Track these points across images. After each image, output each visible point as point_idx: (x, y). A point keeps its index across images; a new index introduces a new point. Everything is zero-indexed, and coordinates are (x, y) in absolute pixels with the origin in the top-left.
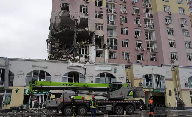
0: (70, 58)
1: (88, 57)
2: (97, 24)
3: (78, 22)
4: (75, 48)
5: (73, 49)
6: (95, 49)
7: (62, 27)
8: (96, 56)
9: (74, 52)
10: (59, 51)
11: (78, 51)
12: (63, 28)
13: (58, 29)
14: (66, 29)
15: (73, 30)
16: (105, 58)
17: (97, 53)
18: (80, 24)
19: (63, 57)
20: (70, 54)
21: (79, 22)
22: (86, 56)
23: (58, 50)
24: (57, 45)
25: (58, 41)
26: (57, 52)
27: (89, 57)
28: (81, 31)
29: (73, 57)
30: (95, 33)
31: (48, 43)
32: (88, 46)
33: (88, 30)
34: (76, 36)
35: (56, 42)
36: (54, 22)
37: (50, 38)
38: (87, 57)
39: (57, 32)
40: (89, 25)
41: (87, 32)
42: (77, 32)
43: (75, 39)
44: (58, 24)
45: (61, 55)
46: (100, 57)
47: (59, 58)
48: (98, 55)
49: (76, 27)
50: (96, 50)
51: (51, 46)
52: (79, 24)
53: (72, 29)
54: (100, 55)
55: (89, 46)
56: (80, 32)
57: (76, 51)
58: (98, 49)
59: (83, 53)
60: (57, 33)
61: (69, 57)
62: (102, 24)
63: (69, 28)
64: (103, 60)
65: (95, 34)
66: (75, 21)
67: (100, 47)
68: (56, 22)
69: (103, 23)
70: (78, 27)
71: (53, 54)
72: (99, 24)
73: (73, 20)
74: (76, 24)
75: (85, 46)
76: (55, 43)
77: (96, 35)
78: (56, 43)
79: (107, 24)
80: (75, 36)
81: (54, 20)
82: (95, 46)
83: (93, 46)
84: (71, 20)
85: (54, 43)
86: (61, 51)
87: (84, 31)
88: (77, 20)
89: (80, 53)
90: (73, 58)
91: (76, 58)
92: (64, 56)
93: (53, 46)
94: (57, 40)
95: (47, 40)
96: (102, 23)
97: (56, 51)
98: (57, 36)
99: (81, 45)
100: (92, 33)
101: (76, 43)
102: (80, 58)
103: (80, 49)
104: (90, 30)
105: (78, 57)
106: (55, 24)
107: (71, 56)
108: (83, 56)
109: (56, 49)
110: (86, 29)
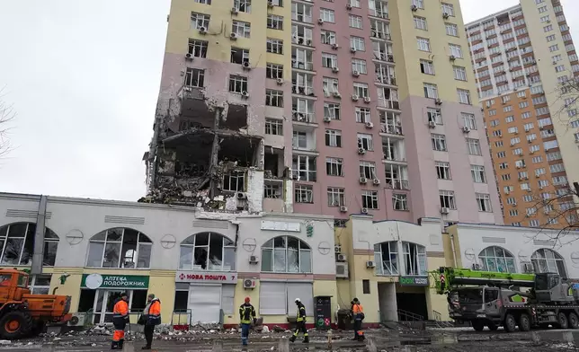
0: (201, 200)
1: (246, 199)
2: (268, 119)
3: (224, 113)
4: (214, 176)
5: (210, 178)
6: (263, 179)
7: (185, 125)
8: (266, 196)
9: (212, 185)
10: (174, 182)
11: (221, 183)
12: (186, 127)
13: (175, 129)
14: (194, 129)
15: (211, 132)
16: (285, 201)
17: (267, 188)
18: (227, 118)
19: (183, 197)
20: (201, 190)
21: (225, 113)
22: (240, 195)
23: (171, 179)
24: (169, 166)
25: (174, 158)
26: (170, 184)
27: (248, 198)
28: (230, 134)
30: (263, 140)
31: (149, 162)
32: (247, 173)
33: (246, 133)
34: (218, 148)
35: (169, 161)
36: (164, 113)
37: (153, 150)
38: (244, 197)
39: (172, 135)
40: (250, 121)
41: (245, 139)
42: (220, 137)
43: (214, 154)
44: (175, 116)
45: (180, 193)
46: (274, 197)
47: (173, 199)
48: (269, 193)
49: (217, 124)
50: (265, 182)
51: (156, 170)
52: (224, 119)
53: (208, 131)
54: (274, 193)
55: (249, 172)
56: (226, 137)
57: (216, 182)
58: (270, 180)
59: (233, 188)
60: (172, 138)
61: (198, 196)
62: (281, 121)
63: (202, 128)
64: (282, 205)
65: (264, 142)
66: (216, 111)
67: (275, 173)
68: (171, 113)
69: (283, 118)
70: (222, 125)
71: (159, 188)
72: (274, 120)
73: (211, 110)
74: (217, 118)
75: (238, 171)
76: (166, 162)
77: (265, 146)
79: (293, 120)
80: (216, 145)
81: (165, 107)
82: (262, 171)
83: (257, 170)
84: (208, 108)
85: (163, 162)
86: (180, 181)
87: (237, 135)
88: (221, 109)
89: (226, 187)
90: (207, 200)
91: (215, 199)
92: (187, 194)
93: (161, 170)
94: (171, 154)
95: (147, 154)
96: (281, 117)
97: (167, 181)
98: (171, 146)
99: (230, 168)
100: (257, 140)
101: (218, 164)
102: (227, 199)
103: (227, 178)
104: (251, 134)
105: (221, 198)
106: (168, 117)
107: (204, 194)
108: (233, 196)
109: (167, 178)
110: (242, 131)
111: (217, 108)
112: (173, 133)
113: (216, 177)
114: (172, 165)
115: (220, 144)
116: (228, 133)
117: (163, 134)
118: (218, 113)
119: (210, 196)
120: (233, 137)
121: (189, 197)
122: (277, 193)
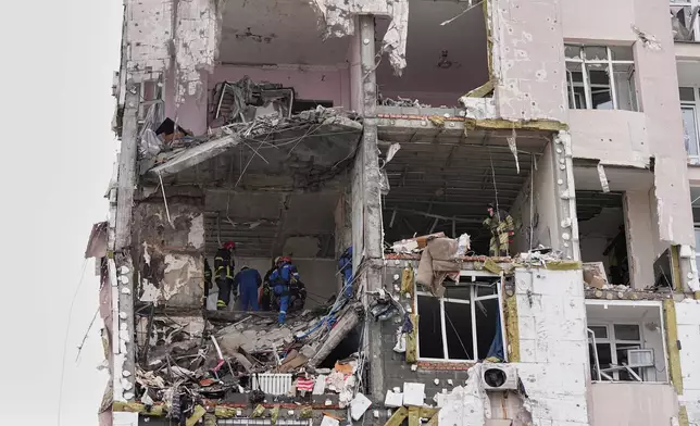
0: (335, 407)
1: (519, 391)
2: (573, 47)
3: (390, 37)
4: (381, 303)
5: (361, 314)
6: (581, 303)
7: (230, 98)
8: (594, 377)
9: (371, 343)
10: (206, 335)
11: (408, 328)
12: (239, 107)
13: (193, 122)
14: (269, 115)
15: (347, 122)
16: (678, 391)
17: (595, 341)
18: (408, 57)
19: (259, 398)
20: (328, 363)
21: (397, 37)
22: (495, 377)
23: (196, 326)
24: (183, 274)
25: (197, 237)
26: (194, 348)
27: (527, 386)
28: (423, 124)
29: (368, 392)
30: (563, 136)
31: (111, 264)
32: (510, 279)
33: (491, 113)
34: (383, 184)
35: (176, 253)
36: (156, 59)
37: (125, 211)
38: (510, 384)
39: (188, 146)
40: (501, 60)
41: (488, 138)
42: (385, 136)
43: (367, 209)
44: (200, 70)
45: (245, 381)
46: (625, 376)
47: (221, 410)
48: (606, 362)
49: (371, 87)
50: (590, 311)
51: (137, 291)
52: (399, 61)
53: (337, 117)
54: (623, 358)
55: (521, 276)
56: (412, 136)
57: (388, 328)
58: (606, 304)
59: (460, 350)
60: (194, 155)
61: (318, 390)
62: (626, 51)
63: (311, 105)
64: (670, 410)
65: (571, 145)
66: (359, 29)
68: (180, 58)
69: (634, 37)
70: (390, 85)
71: (157, 370)
72: (598, 48)
73: (338, 27)
74: (367, 57)
75: (474, 275)
76: (169, 259)
77: (577, 162)
78: (172, 263)
79: (677, 41)
80: (370, 181)
81: (158, 33)
82: (572, 266)
83: (554, 267)
84: (324, 20)
85: (157, 261)
86: (232, 335)
87: (458, 126)
88: (379, 23)
89: (430, 347)
90: (360, 405)
91: (393, 398)
92: (275, 383)
93: (151, 294)
94: (184, 225)
95: (101, 230)
96: (625, 35)
97: (179, 338)
98: (184, 191)
99: (440, 265)
100: (539, 141)
101: (389, 251)
102: (438, 398)
103: (428, 309)
104: (514, 116)
105: (413, 393)
106: (172, 73)
107: (341, 380)
108: (462, 379)
109: (179, 322)
110: (476, 106)
111: (362, 19)
112: (187, 140)
113: (387, 304)
114: (195, 268)
115: (388, 168)
116: (417, 117)
117: (153, 144)
118: (368, 39)
119: (366, 387)
120: (438, 132)
121: (284, 400)
122: (636, 359)
